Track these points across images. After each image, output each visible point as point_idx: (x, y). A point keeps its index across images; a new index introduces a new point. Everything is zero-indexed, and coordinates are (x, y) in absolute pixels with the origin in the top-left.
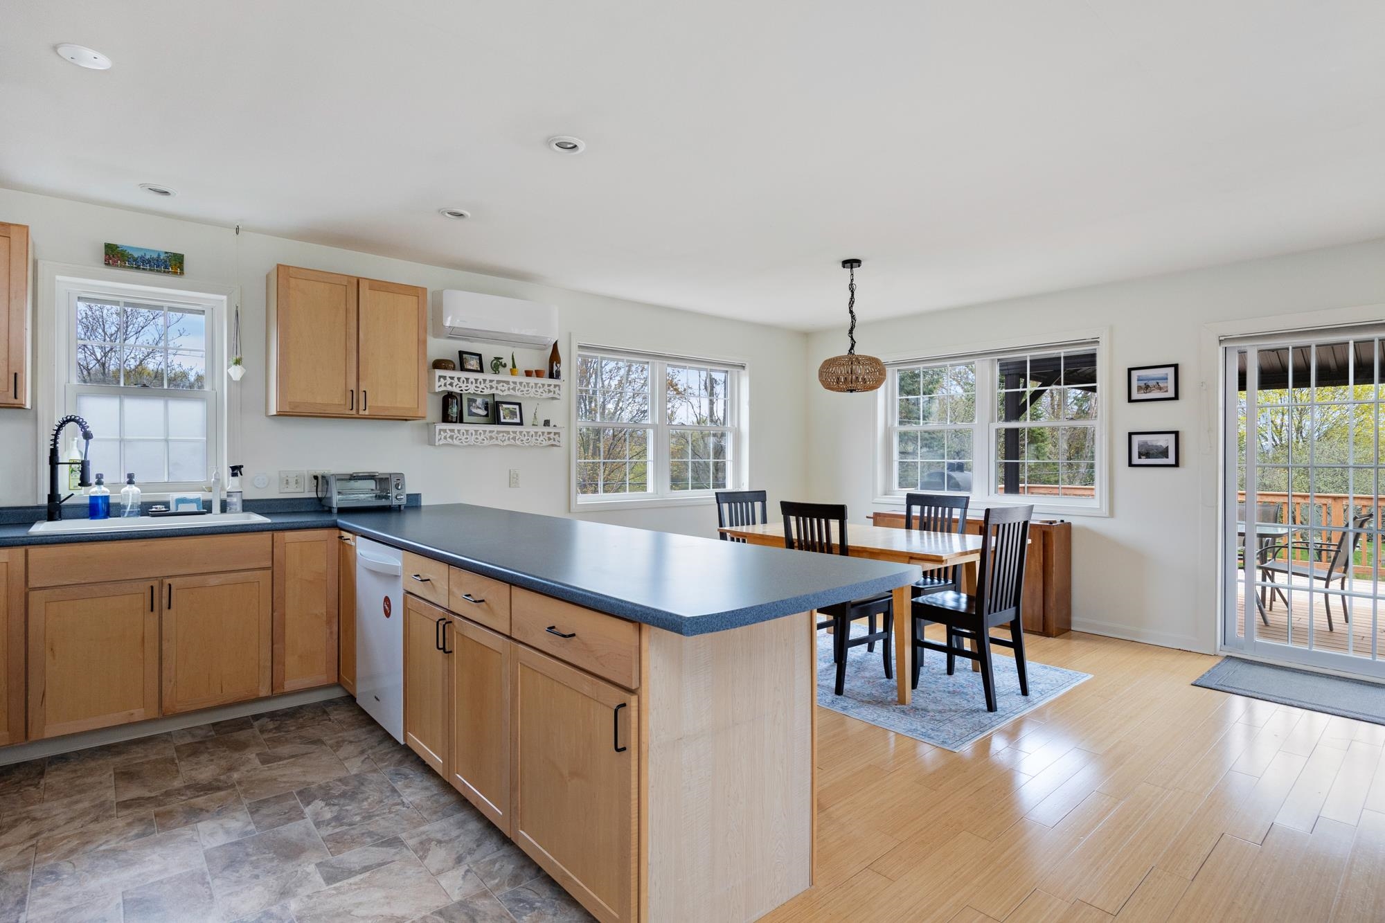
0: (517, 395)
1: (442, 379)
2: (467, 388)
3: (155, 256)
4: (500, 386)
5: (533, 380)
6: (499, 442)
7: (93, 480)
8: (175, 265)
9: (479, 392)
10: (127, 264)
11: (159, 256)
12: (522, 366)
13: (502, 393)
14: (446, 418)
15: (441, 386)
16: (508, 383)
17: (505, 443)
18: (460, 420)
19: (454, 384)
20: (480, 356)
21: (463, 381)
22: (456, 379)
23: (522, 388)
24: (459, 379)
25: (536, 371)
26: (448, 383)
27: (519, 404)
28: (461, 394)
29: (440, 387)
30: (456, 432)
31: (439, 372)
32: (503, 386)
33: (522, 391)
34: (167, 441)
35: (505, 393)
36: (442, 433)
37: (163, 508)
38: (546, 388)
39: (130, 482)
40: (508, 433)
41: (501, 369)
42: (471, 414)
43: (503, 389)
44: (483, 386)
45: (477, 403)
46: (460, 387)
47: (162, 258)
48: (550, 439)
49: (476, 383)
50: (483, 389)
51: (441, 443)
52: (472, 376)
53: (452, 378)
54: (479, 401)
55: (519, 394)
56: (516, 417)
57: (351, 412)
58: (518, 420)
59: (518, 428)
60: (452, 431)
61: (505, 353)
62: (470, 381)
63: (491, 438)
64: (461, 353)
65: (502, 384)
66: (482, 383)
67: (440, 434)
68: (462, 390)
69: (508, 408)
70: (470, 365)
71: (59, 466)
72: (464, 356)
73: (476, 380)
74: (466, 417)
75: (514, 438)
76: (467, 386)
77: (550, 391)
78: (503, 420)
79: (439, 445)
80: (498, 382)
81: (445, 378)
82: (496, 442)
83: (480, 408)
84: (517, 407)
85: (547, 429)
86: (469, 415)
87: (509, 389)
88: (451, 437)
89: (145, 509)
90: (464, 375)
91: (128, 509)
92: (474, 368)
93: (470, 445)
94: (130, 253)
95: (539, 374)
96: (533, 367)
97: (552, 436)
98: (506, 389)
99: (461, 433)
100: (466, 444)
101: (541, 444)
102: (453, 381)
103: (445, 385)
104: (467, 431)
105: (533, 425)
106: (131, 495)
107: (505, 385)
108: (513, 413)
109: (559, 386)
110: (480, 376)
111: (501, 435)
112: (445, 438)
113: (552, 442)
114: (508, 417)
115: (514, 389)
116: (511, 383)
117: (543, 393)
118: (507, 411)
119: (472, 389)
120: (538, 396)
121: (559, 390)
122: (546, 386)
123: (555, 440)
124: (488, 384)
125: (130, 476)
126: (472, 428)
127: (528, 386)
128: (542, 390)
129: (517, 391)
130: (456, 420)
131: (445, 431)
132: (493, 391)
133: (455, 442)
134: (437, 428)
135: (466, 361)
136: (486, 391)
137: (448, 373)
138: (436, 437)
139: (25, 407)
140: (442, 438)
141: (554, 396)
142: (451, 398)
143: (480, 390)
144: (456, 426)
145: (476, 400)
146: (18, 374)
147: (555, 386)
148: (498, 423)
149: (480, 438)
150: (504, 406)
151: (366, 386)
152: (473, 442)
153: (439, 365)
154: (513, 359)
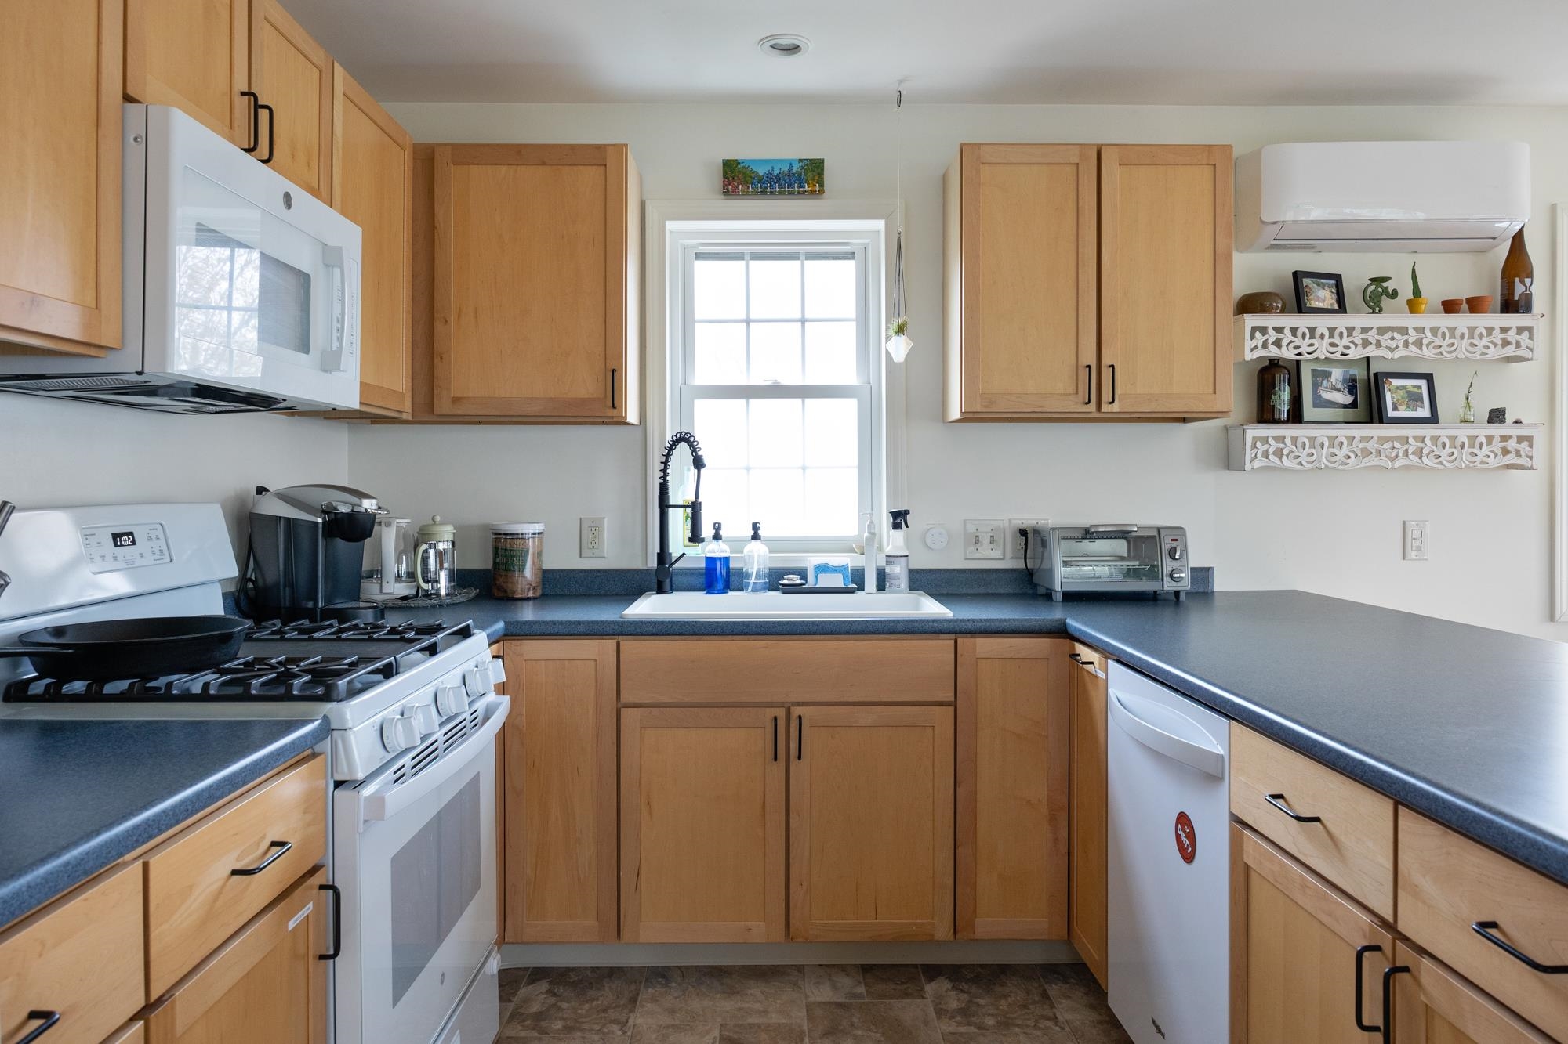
0: (1426, 357)
1: (1258, 334)
2: (1311, 350)
3: (786, 169)
4: (1385, 339)
5: (1463, 321)
6: (1383, 462)
7: (707, 531)
8: (813, 180)
9: (1338, 356)
10: (751, 189)
11: (791, 166)
12: (1436, 285)
13: (1387, 354)
14: (1265, 414)
15: (1256, 347)
16: (1404, 331)
17: (1397, 464)
18: (1296, 416)
19: (1284, 342)
20: (1337, 278)
21: (1304, 335)
22: (1287, 331)
23: (1438, 342)
24: (1294, 331)
25: (1469, 299)
26: (1271, 341)
27: (1429, 378)
28: (1298, 362)
29: (1254, 351)
30: (1288, 441)
31: (1251, 320)
32: (1393, 338)
33: (1439, 346)
34: (804, 468)
35: (1397, 355)
36: (1258, 444)
37: (795, 579)
38: (1497, 336)
39: (756, 537)
40: (1405, 440)
41: (1385, 302)
42: (1319, 403)
43: (1393, 344)
44: (1346, 341)
45: (1333, 379)
46: (1297, 347)
47: (795, 170)
48: (1506, 452)
49: (1331, 336)
50: (1348, 348)
51: (1257, 464)
52: (1322, 322)
53: (1279, 330)
54: (1337, 374)
55: (1427, 353)
56: (1422, 407)
57: (1086, 408)
58: (1425, 412)
59: (1441, 431)
60: (1281, 439)
61: (1395, 268)
62: (1318, 333)
63: (1366, 453)
64: (1297, 276)
65: (1389, 335)
66: (1345, 334)
67: (1254, 446)
68: (1299, 354)
69: (1404, 387)
70: (1318, 299)
71: (670, 509)
72: (1306, 281)
73: (1332, 330)
74: (1309, 410)
75: (1418, 452)
76: (1311, 345)
78: (1391, 413)
79: (1252, 471)
80: (1382, 331)
81: (1264, 330)
82: (1376, 462)
83: (1339, 390)
84: (1423, 383)
85: (1497, 430)
86: (1315, 405)
87: (1406, 344)
88: (1279, 453)
89: (775, 581)
90: (1303, 321)
91: (753, 580)
92: (1325, 306)
93: (1319, 470)
94: (754, 169)
95: (1475, 305)
96: (1462, 291)
97: (1512, 445)
98: (1401, 344)
99: (1300, 445)
100: (1310, 466)
101: (1484, 463)
102: (1280, 336)
103: (1265, 345)
104: (1312, 439)
105: (1463, 421)
106: (756, 558)
107: (1396, 335)
108: (1414, 398)
109: (1530, 329)
110: (1340, 321)
111: (1388, 445)
112: (1266, 454)
113: (1511, 459)
114: (1404, 407)
115: (1419, 343)
116: (1411, 332)
117: (1488, 347)
118: (1401, 392)
119: (1322, 349)
120: (1477, 355)
121: (1531, 338)
122: (1496, 333)
123: (1518, 452)
124: (1358, 337)
125: (755, 527)
126: (1322, 433)
127: (1453, 336)
128: (1485, 341)
129: (1424, 347)
130: (1284, 416)
131: (1265, 440)
132: (1371, 352)
133: (1287, 462)
134: (1250, 434)
135: (1310, 291)
136: (1354, 352)
137: (1269, 321)
138: (1248, 456)
139: (624, 420)
140: (1259, 454)
141: (1517, 352)
142: (1276, 374)
143: (1340, 350)
144: (1287, 431)
146: (617, 371)
147: (1521, 330)
148: (1381, 419)
149: (1341, 454)
150: (1392, 382)
151: (1113, 355)
152: (1324, 463)
153: (1253, 306)
154: (1414, 278)
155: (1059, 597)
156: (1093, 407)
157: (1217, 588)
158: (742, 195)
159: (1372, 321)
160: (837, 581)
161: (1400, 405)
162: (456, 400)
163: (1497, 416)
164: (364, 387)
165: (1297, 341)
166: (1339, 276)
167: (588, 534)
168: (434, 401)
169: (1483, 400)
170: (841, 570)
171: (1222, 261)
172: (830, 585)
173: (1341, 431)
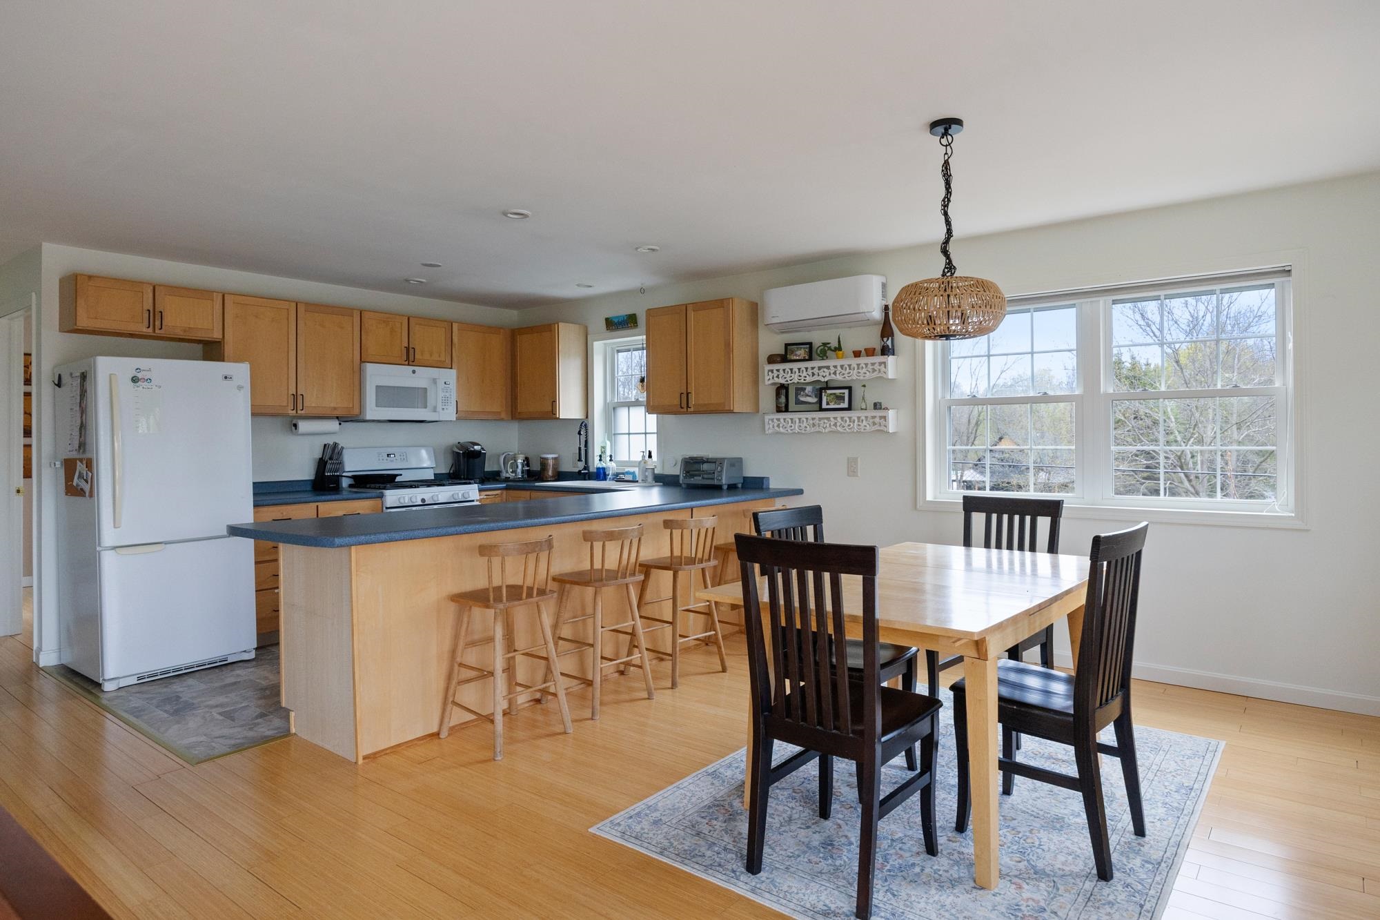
1: (770, 373)
2: (791, 378)
4: (822, 372)
5: (863, 360)
6: (821, 429)
8: (633, 321)
9: (802, 381)
10: (614, 327)
12: (850, 344)
13: (824, 378)
14: (779, 410)
15: (769, 379)
16: (828, 368)
17: (827, 430)
18: (787, 410)
19: (780, 376)
20: (810, 344)
21: (788, 372)
22: (781, 371)
23: (843, 372)
24: (784, 371)
25: (865, 350)
26: (775, 376)
27: (850, 388)
28: (788, 385)
30: (782, 421)
31: (768, 367)
33: (844, 374)
34: (628, 434)
35: (826, 379)
36: (770, 422)
37: (622, 476)
38: (870, 367)
39: (612, 460)
40: (828, 419)
41: (829, 353)
42: (798, 402)
43: (825, 374)
44: (805, 374)
45: (806, 391)
46: (785, 378)
48: (874, 424)
49: (799, 372)
50: (806, 377)
51: (770, 431)
52: (795, 366)
53: (778, 370)
54: (809, 389)
55: (839, 377)
56: (844, 403)
57: (682, 410)
58: (845, 405)
59: (846, 414)
61: (831, 337)
62: (794, 371)
63: (814, 425)
64: (787, 345)
65: (822, 370)
66: (805, 371)
67: (769, 423)
68: (788, 381)
69: (835, 394)
70: (796, 355)
72: (789, 348)
73: (799, 370)
74: (792, 405)
75: (835, 425)
77: (874, 370)
79: (769, 434)
80: (820, 368)
81: (772, 371)
82: (817, 429)
83: (810, 396)
84: (846, 392)
85: (871, 413)
86: (794, 403)
87: (830, 374)
88: (778, 426)
89: (616, 477)
90: (787, 366)
92: (801, 357)
93: (794, 433)
94: (614, 320)
95: (870, 352)
96: (860, 347)
97: (877, 420)
98: (828, 374)
99: (787, 422)
100: (791, 432)
101: (864, 429)
102: (779, 373)
103: (773, 378)
104: (791, 420)
105: (864, 409)
106: (612, 467)
107: (825, 370)
108: (841, 398)
109: (884, 363)
110: (802, 365)
111: (822, 421)
112: (773, 427)
113: (877, 427)
114: (833, 403)
115: (835, 373)
116: (832, 368)
117: (865, 373)
118: (832, 396)
119: (796, 379)
120: (862, 378)
121: (885, 367)
122: (869, 366)
123: (880, 424)
124: (810, 372)
125: (611, 456)
126: (796, 416)
127: (850, 369)
128: (864, 370)
129: (838, 375)
130: (784, 410)
131: (773, 420)
132: (816, 378)
133: (781, 430)
134: (767, 418)
135: (792, 352)
136: (809, 379)
137: (775, 367)
138: (767, 427)
139: (559, 418)
140: (771, 426)
141: (880, 375)
142: (782, 389)
143: (803, 378)
144: (782, 416)
145: (805, 389)
146: (555, 401)
147: (880, 364)
148: (821, 410)
149: (803, 426)
150: (829, 392)
151: (692, 389)
152: (797, 430)
153: (772, 359)
154: (839, 342)
155: (684, 486)
156: (685, 410)
157: (770, 487)
158: (612, 330)
159: (816, 364)
160: (629, 478)
161: (831, 402)
162: (519, 413)
164: (457, 412)
165: (786, 375)
166: (811, 343)
168: (515, 413)
169: (871, 398)
170: (633, 473)
171: (728, 347)
172: (631, 479)
173: (803, 416)
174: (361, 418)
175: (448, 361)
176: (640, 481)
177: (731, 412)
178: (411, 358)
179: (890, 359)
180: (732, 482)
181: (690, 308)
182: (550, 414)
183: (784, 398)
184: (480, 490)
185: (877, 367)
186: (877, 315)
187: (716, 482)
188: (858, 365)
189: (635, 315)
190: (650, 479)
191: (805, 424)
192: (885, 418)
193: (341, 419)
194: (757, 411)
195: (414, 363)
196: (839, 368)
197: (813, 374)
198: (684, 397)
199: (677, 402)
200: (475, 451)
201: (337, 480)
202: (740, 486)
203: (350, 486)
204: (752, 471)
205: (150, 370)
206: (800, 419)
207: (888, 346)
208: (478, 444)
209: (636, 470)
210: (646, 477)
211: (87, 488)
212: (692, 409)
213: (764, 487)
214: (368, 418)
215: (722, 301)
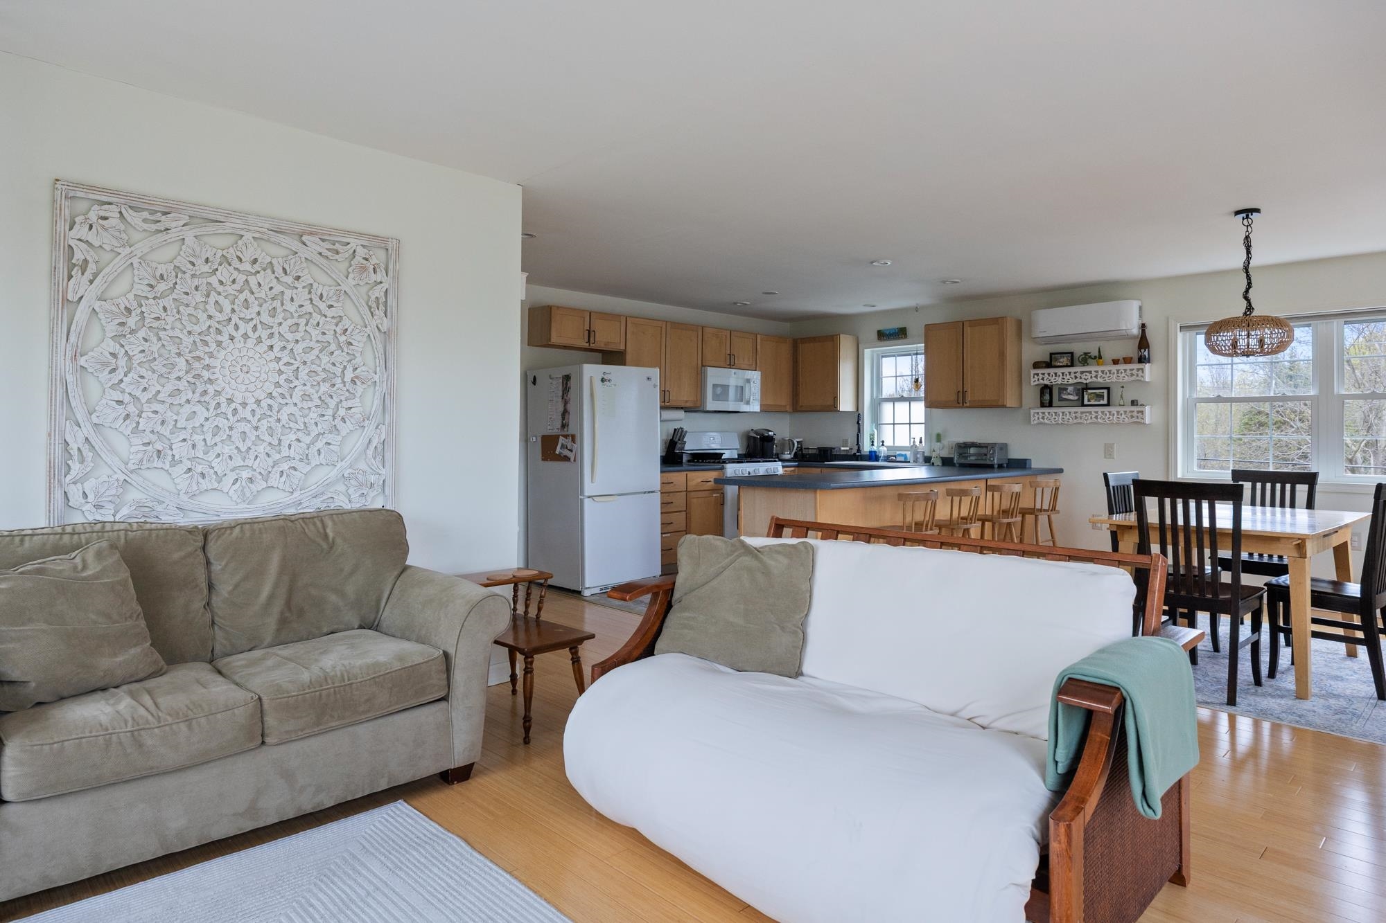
0: (1104, 381)
1: (1036, 376)
2: (1055, 380)
3: (896, 331)
4: (1083, 376)
5: (1121, 367)
6: (1083, 421)
8: (904, 333)
9: (1066, 382)
10: (885, 338)
12: (1109, 353)
14: (1043, 405)
15: (1035, 381)
16: (1090, 372)
17: (1088, 422)
18: (1050, 405)
19: (1045, 379)
20: (1072, 353)
21: (1052, 376)
22: (1046, 375)
23: (1104, 376)
24: (1049, 374)
25: (1124, 358)
26: (1040, 378)
27: (1108, 389)
28: (1053, 385)
30: (1046, 414)
31: (1035, 371)
33: (1104, 378)
34: (894, 424)
35: (1088, 381)
37: (893, 458)
39: (883, 445)
40: (1090, 413)
41: (1090, 361)
42: (1061, 399)
43: (1086, 378)
44: (1068, 377)
45: (1068, 391)
46: (1050, 380)
47: (898, 331)
48: (1132, 417)
49: (1063, 375)
50: (1069, 379)
51: (1035, 422)
52: (1059, 371)
53: (1043, 374)
54: (1070, 389)
55: (1100, 380)
56: (1103, 400)
57: (959, 405)
58: (1105, 402)
59: (1106, 409)
60: (1043, 413)
61: (1092, 348)
62: (1058, 375)
63: (1076, 418)
64: (1051, 354)
66: (1068, 375)
67: (1034, 416)
68: (1052, 382)
69: (1094, 393)
70: (1060, 362)
72: (1053, 356)
73: (1063, 374)
74: (1055, 402)
75: (1096, 417)
77: (1132, 375)
78: (1087, 403)
79: (1035, 425)
80: (1082, 373)
81: (1038, 375)
82: (1080, 421)
83: (1071, 394)
84: (1105, 391)
85: (1129, 409)
86: (1059, 400)
87: (1091, 377)
88: (1043, 418)
90: (1052, 371)
92: (1064, 364)
93: (1058, 424)
94: (886, 332)
95: (1127, 361)
96: (1119, 355)
97: (1134, 414)
98: (1089, 377)
99: (1052, 415)
100: (1055, 423)
101: (1123, 421)
102: (1044, 376)
103: (1038, 380)
104: (1056, 413)
105: (1120, 405)
106: (883, 451)
107: (1087, 374)
108: (1100, 396)
109: (1142, 369)
110: (1066, 370)
111: (1084, 415)
112: (1038, 418)
113: (1134, 420)
114: (1094, 400)
115: (1096, 377)
116: (1093, 372)
117: (1124, 377)
118: (1092, 395)
119: (1059, 381)
120: (1121, 380)
121: (1143, 372)
122: (1128, 371)
123: (1138, 417)
124: (1073, 375)
125: (883, 442)
126: (1060, 411)
127: (1110, 373)
128: (1123, 375)
130: (1048, 405)
131: (1038, 413)
132: (1078, 380)
133: (1046, 421)
134: (1032, 412)
135: (1056, 360)
136: (1071, 381)
137: (1040, 371)
138: (1032, 419)
139: (839, 411)
140: (1036, 418)
141: (1137, 378)
142: (1046, 390)
143: (1066, 380)
144: (1046, 410)
145: (1067, 389)
146: (836, 397)
147: (1138, 370)
148: (1083, 405)
149: (1066, 418)
150: (1090, 391)
151: (968, 388)
152: (1060, 421)
153: (1036, 365)
154: (1099, 352)
155: (957, 465)
156: (961, 404)
157: (1033, 467)
158: (884, 340)
159: (1079, 369)
160: (901, 458)
161: (1092, 399)
162: (802, 406)
163: (1134, 403)
164: (761, 405)
165: (1050, 378)
167: (845, 443)
168: (796, 407)
169: (1129, 397)
170: (905, 456)
171: (1002, 355)
172: (903, 460)
173: (1066, 410)
174: (701, 409)
175: (754, 365)
176: (911, 461)
177: (1004, 406)
178: (732, 363)
179: (1147, 366)
180: (1000, 463)
181: (966, 324)
182: (833, 406)
183: (1047, 396)
184: (783, 467)
185: (1135, 372)
186: (1136, 331)
187: (988, 462)
188: (1118, 371)
189: (905, 328)
190: (921, 460)
191: (1068, 417)
192: (1142, 412)
193: (688, 410)
194: (1021, 406)
195: (734, 367)
196: (1100, 373)
197: (1076, 377)
198: (961, 395)
199: (954, 397)
200: (769, 436)
201: (681, 456)
202: (1005, 465)
203: (689, 461)
204: (1015, 454)
205: (610, 374)
206: (1063, 413)
207: (1145, 356)
208: (771, 431)
209: (908, 453)
210: (917, 458)
211: (571, 455)
212: (968, 404)
213: (1027, 466)
214: (708, 409)
215: (997, 319)
